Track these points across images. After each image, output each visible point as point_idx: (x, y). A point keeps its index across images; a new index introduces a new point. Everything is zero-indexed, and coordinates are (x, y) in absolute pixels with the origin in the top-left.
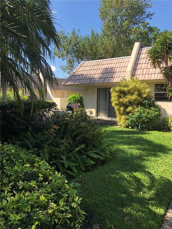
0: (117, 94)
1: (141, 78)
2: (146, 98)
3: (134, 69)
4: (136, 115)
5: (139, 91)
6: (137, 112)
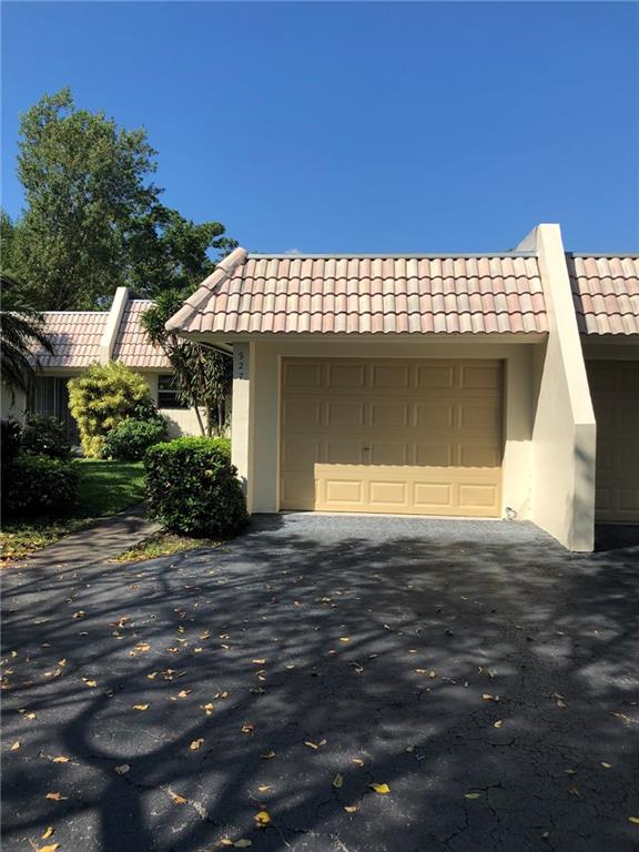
0: (84, 392)
1: (130, 362)
2: (139, 402)
3: (117, 344)
4: (122, 432)
5: (127, 388)
6: (123, 427)
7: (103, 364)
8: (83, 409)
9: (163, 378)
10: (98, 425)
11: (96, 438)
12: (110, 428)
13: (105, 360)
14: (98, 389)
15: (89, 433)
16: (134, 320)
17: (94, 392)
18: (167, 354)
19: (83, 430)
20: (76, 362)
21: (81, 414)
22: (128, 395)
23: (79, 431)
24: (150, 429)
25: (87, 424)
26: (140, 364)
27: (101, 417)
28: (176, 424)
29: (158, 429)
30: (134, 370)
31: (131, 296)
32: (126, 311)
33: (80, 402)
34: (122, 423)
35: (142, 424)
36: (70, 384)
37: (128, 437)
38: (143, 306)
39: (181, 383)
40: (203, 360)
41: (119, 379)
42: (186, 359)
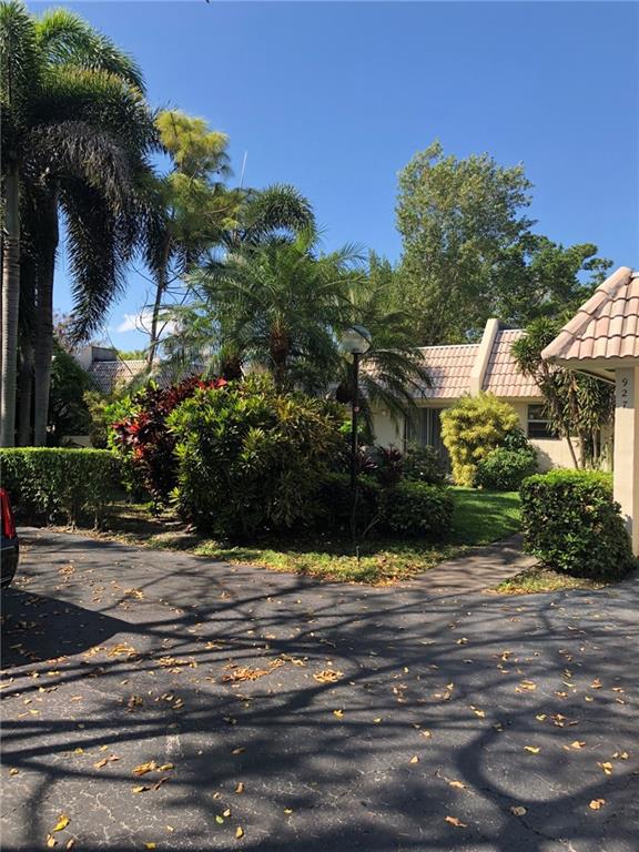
0: (455, 422)
1: (499, 392)
2: (509, 432)
3: (487, 375)
4: (492, 461)
5: (496, 418)
6: (492, 457)
7: (473, 396)
8: (454, 438)
9: (533, 408)
10: (469, 455)
11: (466, 467)
12: (480, 457)
13: (475, 390)
14: (469, 419)
15: (460, 461)
16: (504, 350)
17: (464, 422)
18: (537, 383)
19: (454, 458)
20: (447, 394)
21: (453, 443)
22: (498, 425)
23: (451, 460)
24: (520, 459)
25: (458, 453)
26: (510, 394)
27: (471, 446)
28: (547, 455)
29: (529, 459)
30: (503, 400)
31: (502, 327)
32: (496, 342)
33: (452, 431)
34: (492, 453)
35: (512, 454)
36: (443, 414)
37: (497, 467)
38: (514, 335)
39: (553, 413)
40: (576, 388)
41: (489, 409)
42: (558, 387)
